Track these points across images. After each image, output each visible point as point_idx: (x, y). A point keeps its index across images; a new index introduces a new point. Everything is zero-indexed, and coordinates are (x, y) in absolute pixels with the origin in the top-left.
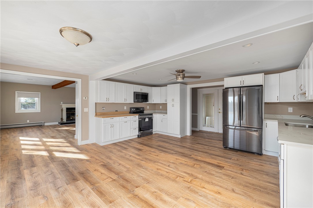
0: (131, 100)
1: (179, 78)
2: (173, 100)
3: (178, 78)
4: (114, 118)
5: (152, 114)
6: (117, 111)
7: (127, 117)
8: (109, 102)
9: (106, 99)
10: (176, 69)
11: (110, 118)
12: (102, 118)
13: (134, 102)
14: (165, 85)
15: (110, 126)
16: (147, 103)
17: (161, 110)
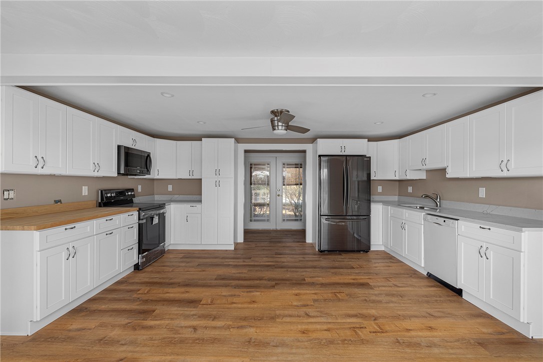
0: (109, 168)
1: (280, 127)
2: (218, 172)
3: (278, 126)
4: (78, 225)
5: (162, 206)
6: (60, 201)
7: (114, 217)
8: (47, 171)
9: (33, 162)
10: (274, 108)
11: (62, 228)
12: (37, 230)
13: (119, 173)
14: (198, 138)
15: (64, 255)
16: (147, 176)
17: (170, 193)
